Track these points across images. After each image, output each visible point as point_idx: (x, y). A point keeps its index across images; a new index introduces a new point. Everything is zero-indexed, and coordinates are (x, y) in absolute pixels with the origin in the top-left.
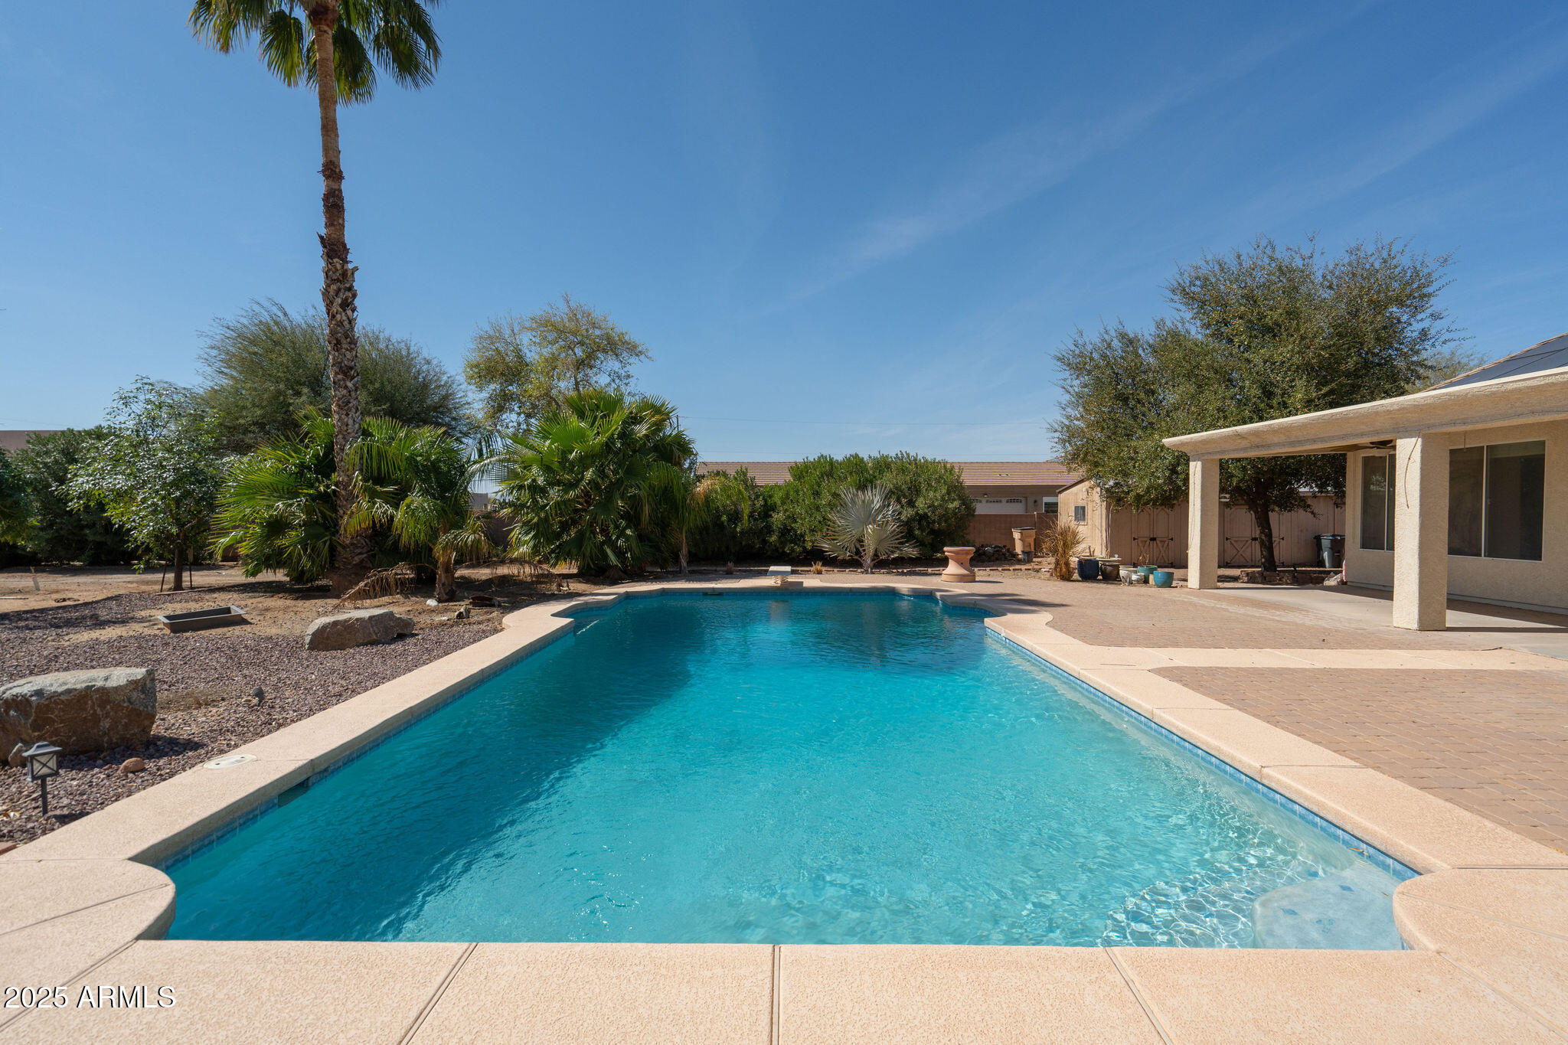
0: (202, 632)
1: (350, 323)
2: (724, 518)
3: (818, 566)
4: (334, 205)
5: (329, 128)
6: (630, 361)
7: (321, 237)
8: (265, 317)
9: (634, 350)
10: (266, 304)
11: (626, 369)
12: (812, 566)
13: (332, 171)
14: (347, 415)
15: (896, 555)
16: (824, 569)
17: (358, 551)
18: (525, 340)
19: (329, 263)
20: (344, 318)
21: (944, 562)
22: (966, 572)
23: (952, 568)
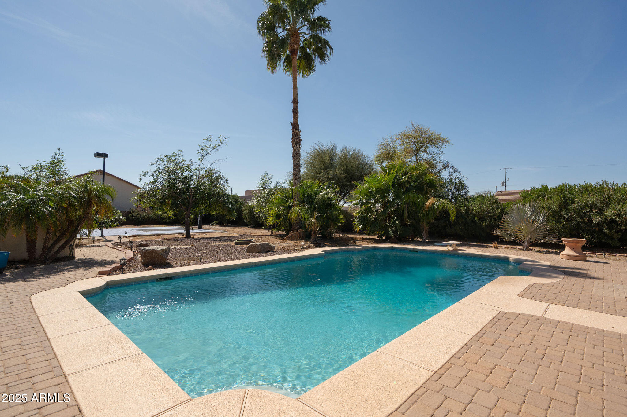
0: (241, 245)
1: (298, 149)
2: (476, 218)
3: (495, 244)
4: (295, 112)
5: (295, 88)
6: (443, 146)
7: (292, 123)
8: (317, 147)
9: (444, 141)
10: (318, 143)
11: (441, 150)
12: (492, 244)
13: (295, 101)
14: (296, 180)
15: (542, 241)
16: (498, 245)
17: (297, 225)
18: (397, 144)
19: (293, 131)
20: (296, 148)
21: (563, 248)
22: (575, 254)
23: (567, 251)
